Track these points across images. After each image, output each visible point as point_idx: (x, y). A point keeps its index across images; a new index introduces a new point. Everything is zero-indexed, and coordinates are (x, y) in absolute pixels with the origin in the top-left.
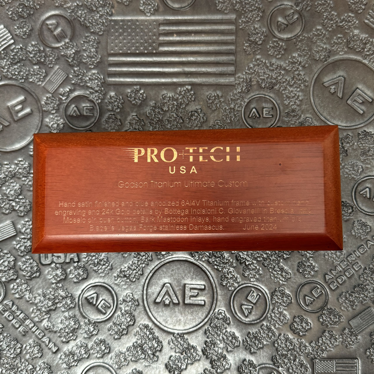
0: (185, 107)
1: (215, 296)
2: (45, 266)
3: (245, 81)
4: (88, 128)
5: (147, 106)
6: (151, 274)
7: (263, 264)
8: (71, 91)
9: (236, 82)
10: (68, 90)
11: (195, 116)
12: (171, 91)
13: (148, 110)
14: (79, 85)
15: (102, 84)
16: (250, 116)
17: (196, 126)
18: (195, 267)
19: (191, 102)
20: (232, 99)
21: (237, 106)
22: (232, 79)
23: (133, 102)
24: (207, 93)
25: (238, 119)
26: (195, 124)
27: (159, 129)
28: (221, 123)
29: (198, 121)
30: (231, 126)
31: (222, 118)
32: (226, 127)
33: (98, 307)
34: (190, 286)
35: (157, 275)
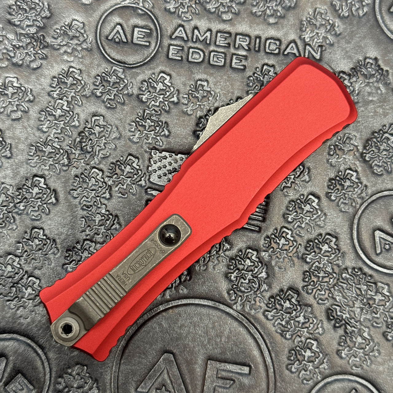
6: (134, 328)
7: (385, 335)
16: (392, 9)
17: (272, 15)
25: (365, 11)
26: (270, 10)
27: (189, 9)
28: (328, 15)
29: (278, 3)
30: (350, 25)
31: (332, 4)
32: (336, 25)
33: (6, 387)
34: (218, 365)
35: (148, 333)
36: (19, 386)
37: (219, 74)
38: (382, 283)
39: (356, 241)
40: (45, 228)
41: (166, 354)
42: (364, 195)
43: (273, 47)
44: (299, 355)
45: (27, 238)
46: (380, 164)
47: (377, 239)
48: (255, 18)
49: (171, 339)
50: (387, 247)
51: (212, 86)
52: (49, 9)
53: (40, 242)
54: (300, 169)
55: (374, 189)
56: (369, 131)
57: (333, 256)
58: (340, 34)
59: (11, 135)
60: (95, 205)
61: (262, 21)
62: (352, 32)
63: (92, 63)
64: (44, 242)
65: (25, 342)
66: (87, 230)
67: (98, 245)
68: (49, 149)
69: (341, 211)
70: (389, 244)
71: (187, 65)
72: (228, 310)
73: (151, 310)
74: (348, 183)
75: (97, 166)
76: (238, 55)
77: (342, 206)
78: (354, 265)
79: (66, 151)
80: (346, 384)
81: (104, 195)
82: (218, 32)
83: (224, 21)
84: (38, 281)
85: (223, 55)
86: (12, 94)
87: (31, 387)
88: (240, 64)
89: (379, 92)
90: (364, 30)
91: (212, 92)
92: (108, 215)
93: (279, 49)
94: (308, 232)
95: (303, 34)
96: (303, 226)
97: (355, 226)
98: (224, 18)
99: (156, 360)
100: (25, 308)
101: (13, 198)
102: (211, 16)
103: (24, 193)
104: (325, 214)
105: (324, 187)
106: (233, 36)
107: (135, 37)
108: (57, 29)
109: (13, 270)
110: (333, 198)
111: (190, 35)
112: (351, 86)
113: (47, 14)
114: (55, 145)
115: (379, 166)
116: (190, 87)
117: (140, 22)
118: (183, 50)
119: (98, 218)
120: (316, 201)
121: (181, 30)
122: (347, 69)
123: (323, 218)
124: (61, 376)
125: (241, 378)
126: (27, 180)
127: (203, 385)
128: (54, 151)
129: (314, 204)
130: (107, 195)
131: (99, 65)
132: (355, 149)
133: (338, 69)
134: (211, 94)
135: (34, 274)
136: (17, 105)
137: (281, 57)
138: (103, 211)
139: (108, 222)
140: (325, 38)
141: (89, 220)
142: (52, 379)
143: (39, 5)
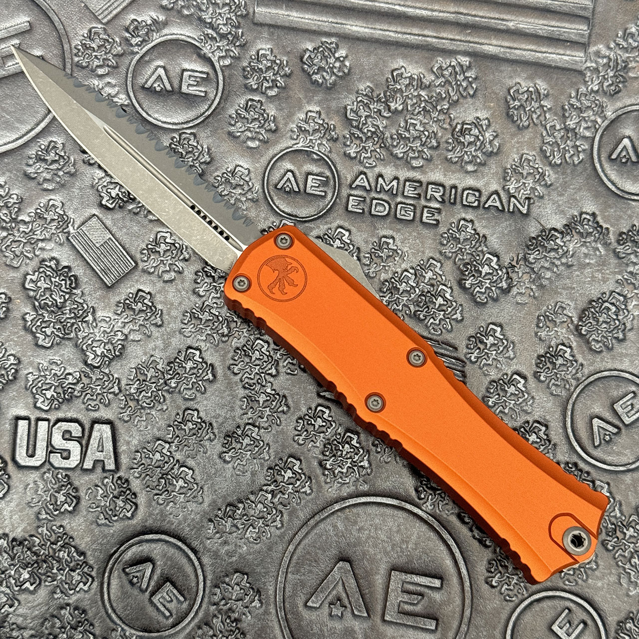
0: (448, 109)
1: (467, 613)
2: (26, 472)
3: (611, 64)
4: (185, 126)
5: (349, 91)
7: (604, 544)
8: (157, 25)
9: (589, 64)
10: (149, 22)
11: (470, 135)
12: (417, 62)
13: (349, 101)
14: (179, 12)
15: (240, 19)
16: (614, 156)
17: (470, 162)
18: (424, 528)
19: (465, 98)
20: (572, 105)
21: (584, 125)
22: (579, 55)
23: (315, 77)
24: (511, 83)
25: (581, 158)
26: (468, 156)
27: (373, 154)
28: (537, 162)
29: (477, 148)
30: (563, 174)
31: (541, 149)
32: (547, 174)
33: (152, 598)
34: (404, 576)
35: (321, 536)
36: (167, 597)
37: (407, 230)
38: (602, 482)
39: (569, 430)
40: (200, 409)
41: (341, 562)
42: (579, 375)
43: (471, 199)
44: (501, 566)
45: (179, 420)
46: (600, 339)
47: (595, 429)
48: (451, 164)
49: (348, 544)
50: (608, 438)
51: (399, 244)
52: (209, 153)
53: (194, 426)
54: (503, 343)
55: (591, 368)
56: (586, 300)
57: (542, 448)
58: (551, 185)
59: (162, 299)
60: (259, 383)
61: (459, 168)
62: (566, 182)
63: (258, 216)
64: (199, 425)
65: (175, 544)
66: (249, 413)
67: (262, 430)
68: (205, 316)
69: (552, 394)
70: (609, 435)
71: (370, 219)
72: (416, 510)
73: (324, 509)
74: (560, 361)
75: (262, 337)
76: (430, 207)
77: (553, 388)
78: (568, 460)
79: (226, 319)
80: (556, 602)
81: (270, 372)
82: (406, 180)
83: (414, 168)
84: (191, 472)
85: (412, 208)
86: (165, 251)
87: (182, 599)
88: (433, 218)
89: (598, 253)
90: (580, 180)
91: (399, 251)
92: (273, 395)
93: (479, 201)
94: (512, 418)
95: (508, 183)
96: (506, 411)
97: (569, 413)
98: (414, 165)
99: (329, 569)
100: (175, 504)
101: (163, 373)
102: (398, 162)
103: (176, 368)
104: (533, 398)
105: (531, 364)
106: (424, 186)
107: (309, 185)
108: (218, 176)
109: (162, 458)
110: (542, 378)
111: (373, 185)
112: (564, 246)
113: (207, 158)
114: (213, 311)
115: (597, 342)
116: (373, 244)
117: (315, 169)
118: (364, 201)
119: (262, 398)
120: (523, 381)
121: (362, 178)
122: (559, 226)
123: (531, 401)
124: (217, 586)
125: (430, 592)
126: (180, 352)
127: (386, 600)
128: (211, 318)
129: (518, 385)
130: (273, 371)
131: (265, 219)
132: (569, 320)
133: (549, 226)
134: (398, 253)
135: (186, 464)
136: (170, 264)
137: (481, 211)
138: (269, 390)
139: (274, 403)
140: (533, 189)
141: (251, 401)
142: (207, 589)
143: (196, 147)
